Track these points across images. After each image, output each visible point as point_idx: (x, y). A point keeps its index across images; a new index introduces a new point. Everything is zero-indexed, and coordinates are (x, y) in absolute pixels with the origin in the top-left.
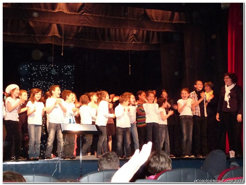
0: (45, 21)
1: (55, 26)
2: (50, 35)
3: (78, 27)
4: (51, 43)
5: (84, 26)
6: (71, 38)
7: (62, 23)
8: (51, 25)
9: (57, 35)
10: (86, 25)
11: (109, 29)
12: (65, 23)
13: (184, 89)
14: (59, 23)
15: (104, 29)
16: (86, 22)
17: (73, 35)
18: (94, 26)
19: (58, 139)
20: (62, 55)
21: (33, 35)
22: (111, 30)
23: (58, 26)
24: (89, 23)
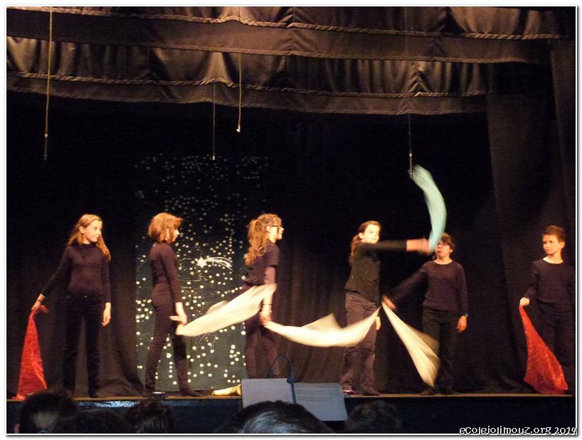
0: (196, 47)
1: (218, 61)
2: (206, 80)
3: (278, 58)
4: (209, 100)
5: (293, 57)
6: (259, 88)
7: (237, 51)
8: (208, 55)
9: (225, 80)
10: (296, 53)
11: (354, 62)
12: (243, 50)
14: (224, 49)
15: (341, 61)
16: (296, 45)
17: (264, 78)
18: (316, 56)
20: (238, 130)
21: (162, 82)
22: (360, 62)
23: (227, 56)
24: (305, 49)
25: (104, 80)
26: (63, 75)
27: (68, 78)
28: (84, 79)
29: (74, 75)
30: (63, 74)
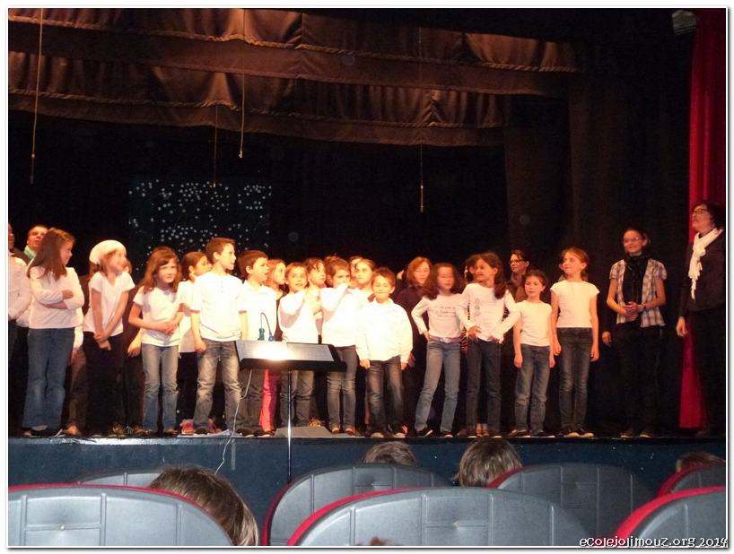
0: (197, 67)
1: (221, 80)
2: (208, 102)
3: (285, 81)
4: (210, 123)
5: (299, 78)
6: (264, 112)
7: (241, 72)
8: (210, 75)
9: (227, 103)
10: (304, 76)
11: (366, 89)
12: (247, 71)
13: (572, 249)
14: (232, 70)
15: (352, 87)
16: (303, 68)
17: (268, 102)
18: (325, 80)
19: (226, 383)
20: (241, 156)
21: (160, 103)
22: (371, 88)
23: (230, 78)
24: (313, 72)
25: (98, 98)
26: (53, 92)
27: (59, 95)
28: (76, 97)
29: (66, 92)
30: (54, 90)
